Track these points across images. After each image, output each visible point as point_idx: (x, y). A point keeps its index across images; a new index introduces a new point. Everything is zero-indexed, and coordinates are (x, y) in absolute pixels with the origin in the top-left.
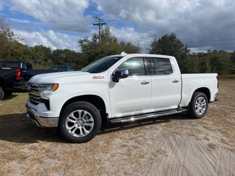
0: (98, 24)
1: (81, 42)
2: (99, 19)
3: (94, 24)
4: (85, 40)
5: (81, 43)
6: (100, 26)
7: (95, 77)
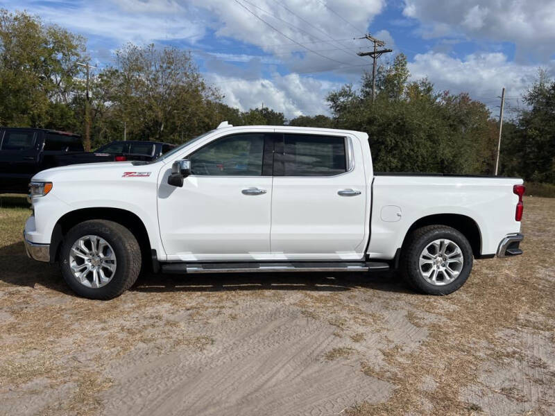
0: (370, 54)
1: (333, 98)
2: (375, 42)
3: (362, 55)
4: (344, 93)
5: (332, 100)
6: (374, 58)
7: (128, 174)
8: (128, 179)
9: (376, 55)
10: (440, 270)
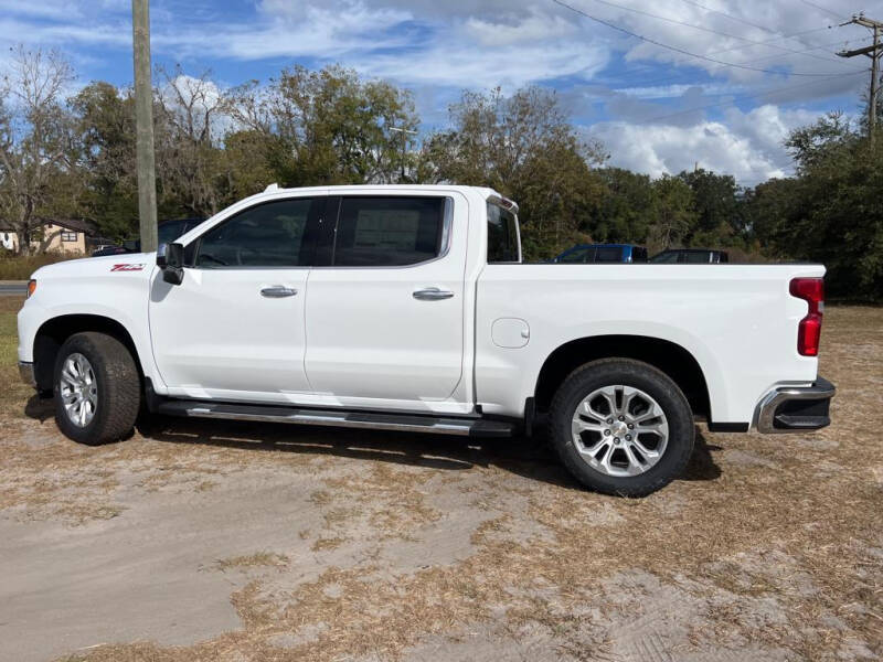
0: (865, 51)
1: (800, 140)
2: (875, 27)
3: (850, 54)
4: (823, 130)
5: (798, 143)
6: (874, 57)
7: (119, 267)
8: (118, 274)
9: (878, 51)
10: (620, 446)
